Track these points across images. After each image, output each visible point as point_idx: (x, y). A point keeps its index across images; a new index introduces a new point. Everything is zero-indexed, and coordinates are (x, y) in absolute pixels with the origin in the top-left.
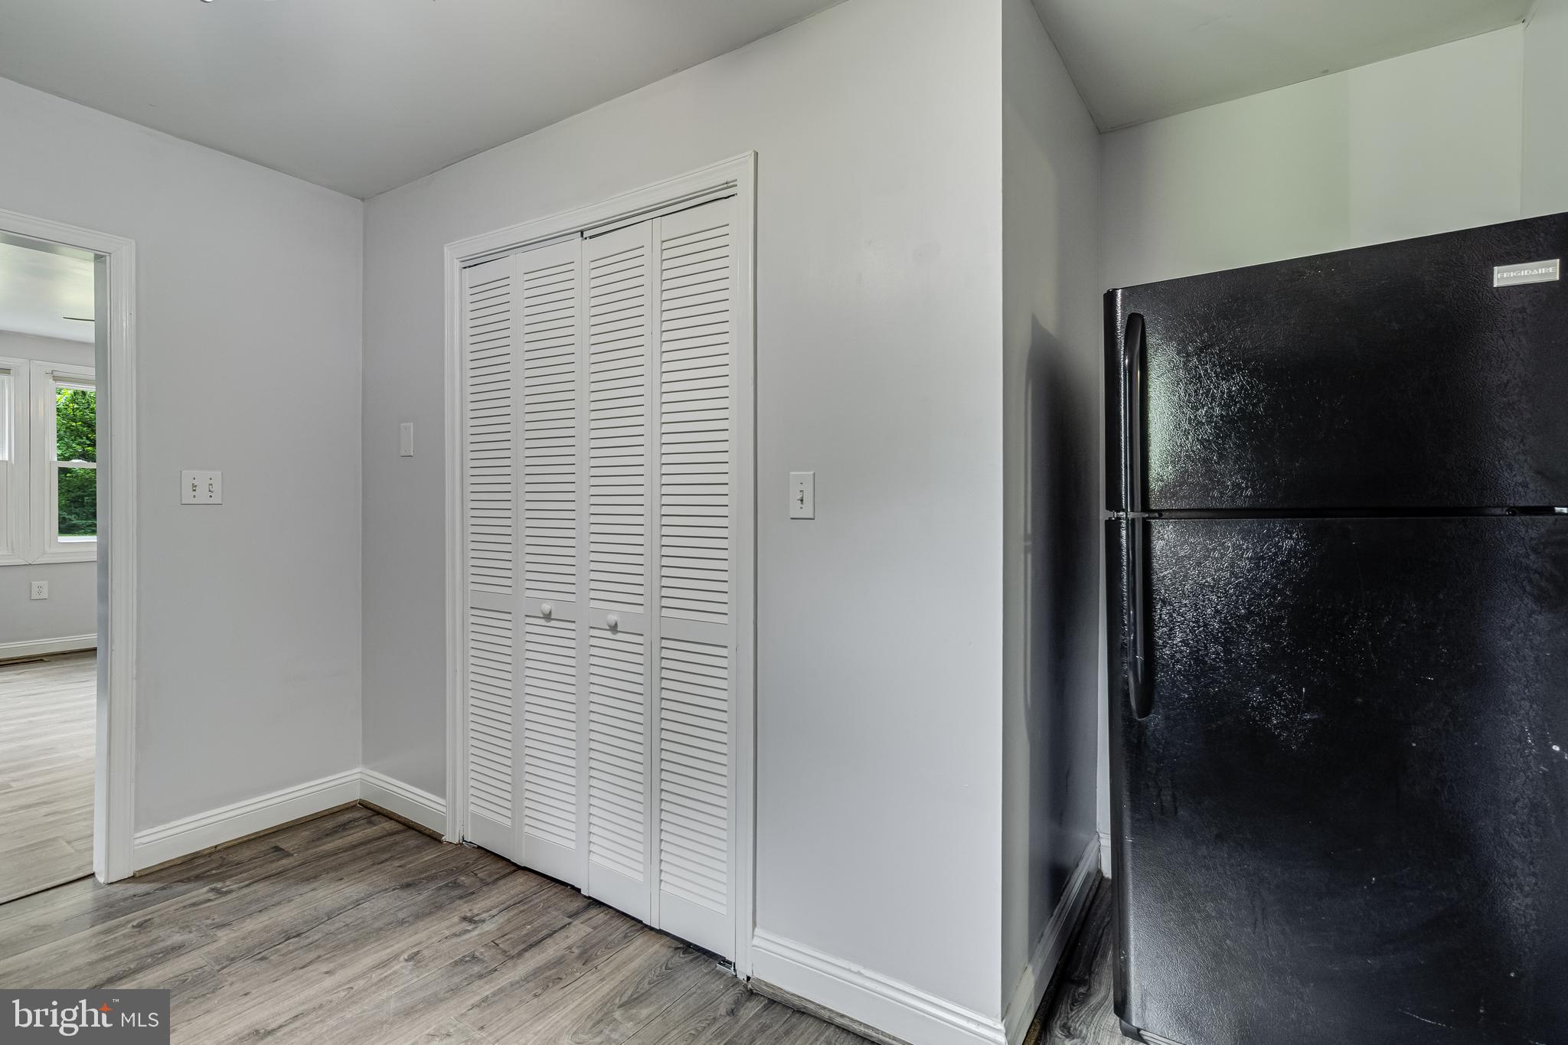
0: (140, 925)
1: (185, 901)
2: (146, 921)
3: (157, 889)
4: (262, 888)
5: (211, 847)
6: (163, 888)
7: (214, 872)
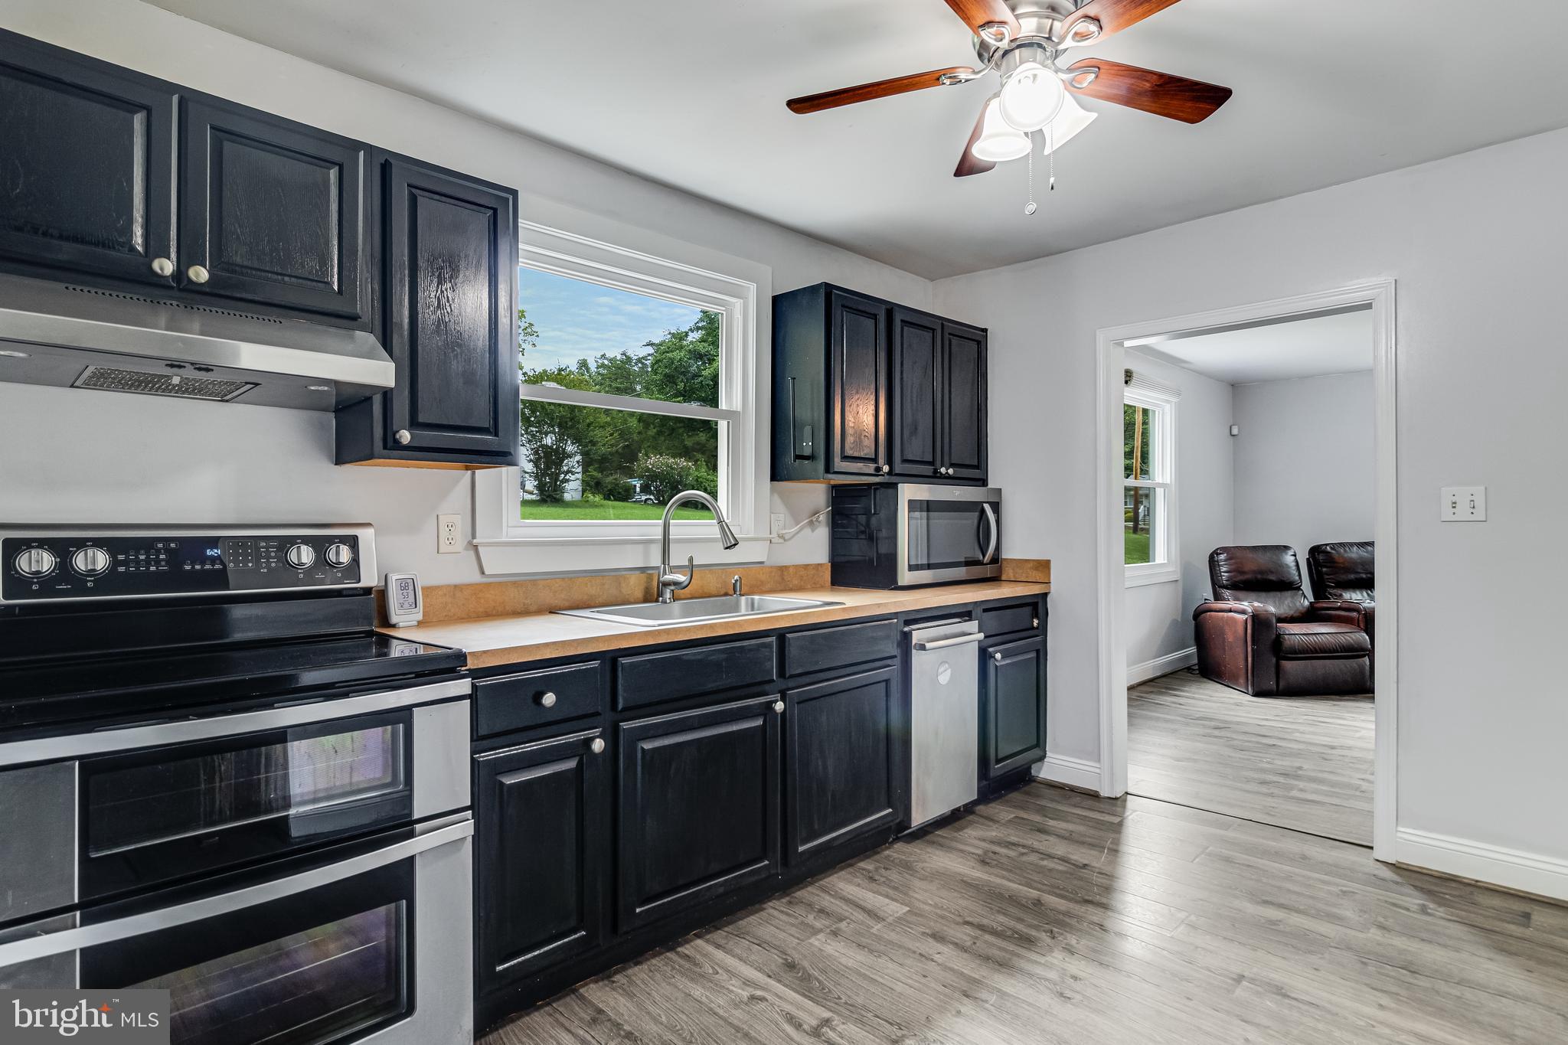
0: (1344, 892)
1: (1390, 898)
2: (1353, 892)
3: (1392, 881)
4: (1456, 929)
5: (1473, 880)
6: (1397, 883)
7: (1447, 897)
